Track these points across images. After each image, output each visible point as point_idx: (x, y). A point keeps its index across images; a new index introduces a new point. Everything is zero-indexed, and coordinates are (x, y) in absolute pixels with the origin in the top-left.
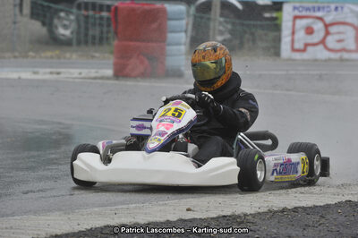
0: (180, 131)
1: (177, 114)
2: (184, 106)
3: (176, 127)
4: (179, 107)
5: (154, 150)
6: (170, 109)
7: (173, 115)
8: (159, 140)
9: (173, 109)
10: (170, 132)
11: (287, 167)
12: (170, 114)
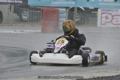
0: (64, 47)
1: (63, 42)
2: (64, 39)
3: (63, 46)
4: (63, 40)
5: (56, 53)
6: (60, 40)
7: (62, 42)
8: (58, 50)
9: (61, 40)
10: (61, 47)
11: (96, 58)
12: (60, 42)
